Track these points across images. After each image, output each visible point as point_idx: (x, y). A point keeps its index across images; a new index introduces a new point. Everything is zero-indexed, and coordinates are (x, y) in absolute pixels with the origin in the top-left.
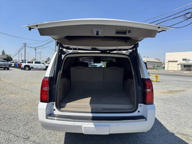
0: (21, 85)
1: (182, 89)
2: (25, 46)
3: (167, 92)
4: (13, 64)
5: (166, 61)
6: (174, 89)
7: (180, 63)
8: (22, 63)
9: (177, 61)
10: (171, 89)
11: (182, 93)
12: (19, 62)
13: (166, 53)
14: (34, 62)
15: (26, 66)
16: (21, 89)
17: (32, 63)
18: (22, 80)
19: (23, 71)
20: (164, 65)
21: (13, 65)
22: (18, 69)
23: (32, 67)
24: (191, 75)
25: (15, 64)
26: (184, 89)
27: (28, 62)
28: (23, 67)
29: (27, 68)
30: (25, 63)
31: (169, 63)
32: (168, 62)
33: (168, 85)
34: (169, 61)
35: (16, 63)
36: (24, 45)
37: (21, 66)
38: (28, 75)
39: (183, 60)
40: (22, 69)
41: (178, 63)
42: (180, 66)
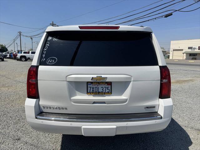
0: (16, 77)
1: (190, 79)
2: (20, 35)
3: (175, 83)
4: (8, 54)
5: (171, 50)
6: (182, 79)
7: (186, 52)
8: (18, 54)
9: (182, 50)
10: (178, 79)
11: (191, 83)
12: (15, 53)
13: (171, 42)
14: (30, 52)
15: (22, 57)
16: (15, 81)
17: (29, 53)
18: (17, 71)
19: (19, 62)
20: (168, 54)
21: (8, 56)
22: (14, 60)
23: (28, 58)
24: (199, 64)
25: (10, 55)
26: (192, 79)
27: (24, 53)
28: (19, 58)
29: (23, 59)
30: (21, 53)
31: (174, 51)
32: (172, 50)
33: (174, 75)
34: (174, 50)
35: (11, 53)
36: (19, 33)
37: (17, 57)
38: (24, 66)
39: (189, 48)
40: (18, 60)
41: (183, 52)
42: (185, 54)
